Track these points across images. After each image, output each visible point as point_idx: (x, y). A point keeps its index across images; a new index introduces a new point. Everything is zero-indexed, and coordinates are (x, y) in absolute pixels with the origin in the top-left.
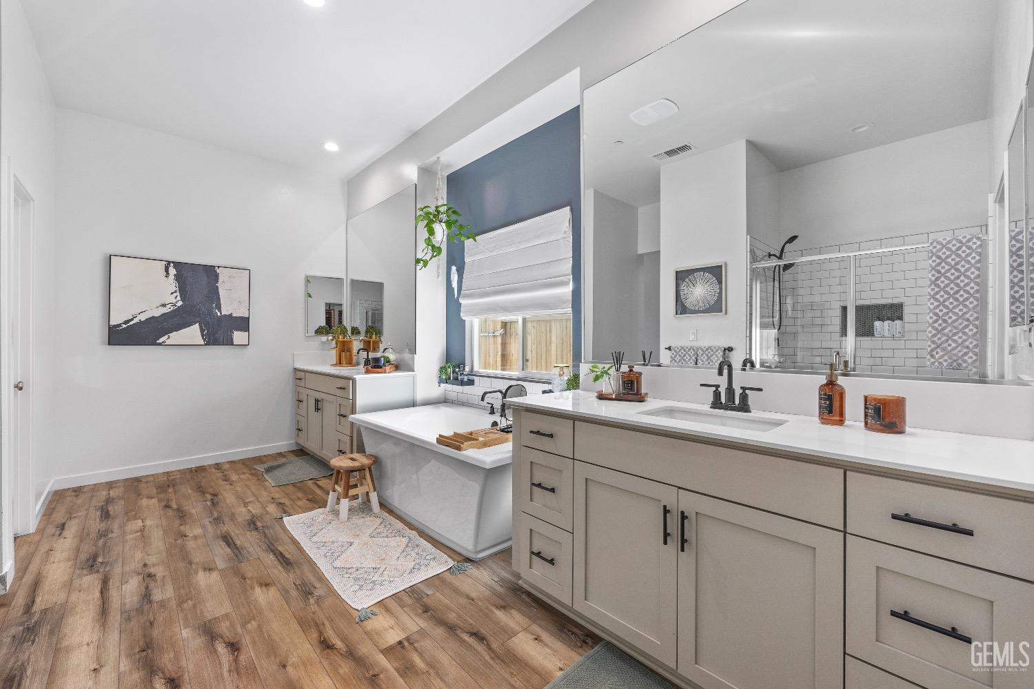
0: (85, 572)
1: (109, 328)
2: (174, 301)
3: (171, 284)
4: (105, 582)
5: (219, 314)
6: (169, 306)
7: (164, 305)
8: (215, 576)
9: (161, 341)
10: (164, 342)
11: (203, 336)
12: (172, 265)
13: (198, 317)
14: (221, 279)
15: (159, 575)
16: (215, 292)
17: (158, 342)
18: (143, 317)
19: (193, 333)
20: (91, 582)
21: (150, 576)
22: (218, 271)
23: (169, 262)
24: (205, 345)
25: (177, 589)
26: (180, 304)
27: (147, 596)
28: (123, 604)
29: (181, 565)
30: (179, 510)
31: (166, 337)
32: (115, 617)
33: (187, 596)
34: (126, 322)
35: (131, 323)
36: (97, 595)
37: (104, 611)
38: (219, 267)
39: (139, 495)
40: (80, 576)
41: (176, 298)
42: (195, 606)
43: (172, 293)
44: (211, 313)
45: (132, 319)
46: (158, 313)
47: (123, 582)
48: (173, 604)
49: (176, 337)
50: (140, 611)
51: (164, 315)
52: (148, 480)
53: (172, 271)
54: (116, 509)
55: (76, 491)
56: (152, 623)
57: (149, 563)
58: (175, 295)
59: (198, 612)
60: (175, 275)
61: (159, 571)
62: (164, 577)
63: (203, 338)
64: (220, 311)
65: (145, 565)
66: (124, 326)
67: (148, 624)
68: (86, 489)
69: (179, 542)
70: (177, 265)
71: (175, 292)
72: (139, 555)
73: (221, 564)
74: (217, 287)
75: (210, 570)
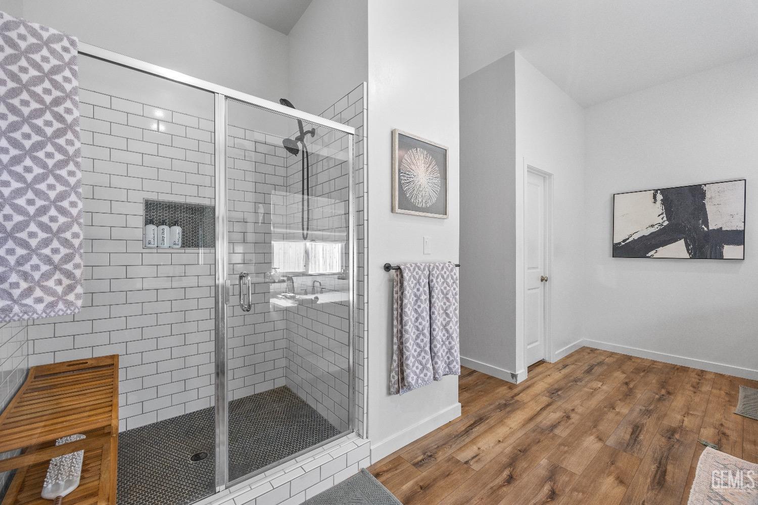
0: (547, 394)
1: (613, 245)
2: (661, 221)
3: (659, 208)
4: (549, 405)
5: (706, 229)
6: (656, 226)
7: (652, 226)
8: (598, 445)
9: (649, 254)
10: (652, 255)
11: (688, 250)
12: (659, 192)
13: (684, 234)
14: (708, 195)
15: (573, 420)
16: (703, 209)
17: (647, 255)
18: (636, 237)
19: (678, 248)
20: (545, 400)
21: (568, 417)
22: (705, 188)
23: (656, 191)
24: (691, 258)
25: (570, 435)
26: (666, 223)
27: (554, 427)
28: (541, 422)
29: (589, 424)
30: (631, 390)
31: (654, 251)
32: (531, 425)
33: (570, 444)
34: (624, 241)
35: (628, 241)
36: (539, 409)
37: (531, 419)
38: (705, 185)
39: (619, 368)
40: (544, 395)
41: (662, 218)
42: (565, 452)
43: (659, 215)
44: (697, 229)
45: (628, 239)
46: (647, 232)
47: (554, 412)
48: (560, 441)
49: (662, 252)
50: (542, 431)
51: (652, 234)
52: (636, 361)
53: (660, 197)
54: (598, 370)
55: (591, 350)
56: (539, 442)
57: (576, 410)
58: (661, 216)
59: (563, 457)
60: (662, 200)
61: (575, 418)
62: (573, 423)
63: (688, 252)
64: (707, 226)
65: (573, 410)
66: (623, 244)
67: (537, 440)
68: (598, 352)
69: (605, 409)
70: (664, 191)
71: (662, 214)
72: (577, 402)
73: (611, 442)
74: (704, 204)
75: (600, 440)
